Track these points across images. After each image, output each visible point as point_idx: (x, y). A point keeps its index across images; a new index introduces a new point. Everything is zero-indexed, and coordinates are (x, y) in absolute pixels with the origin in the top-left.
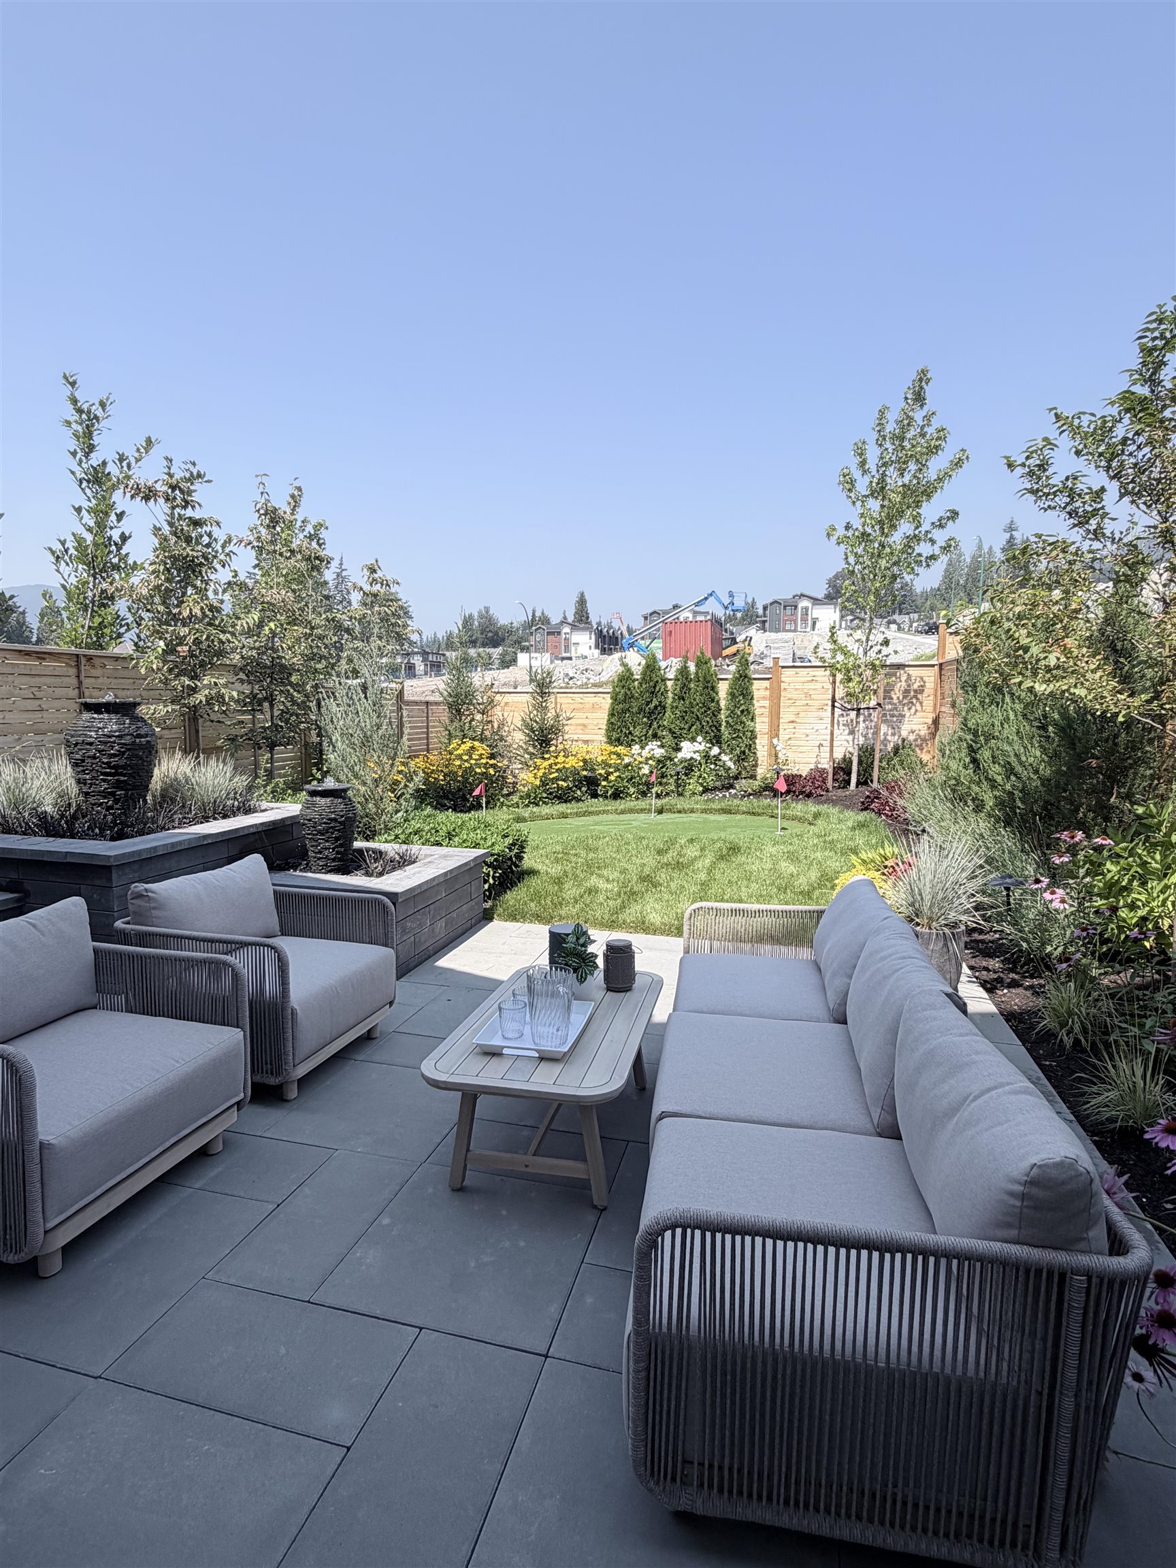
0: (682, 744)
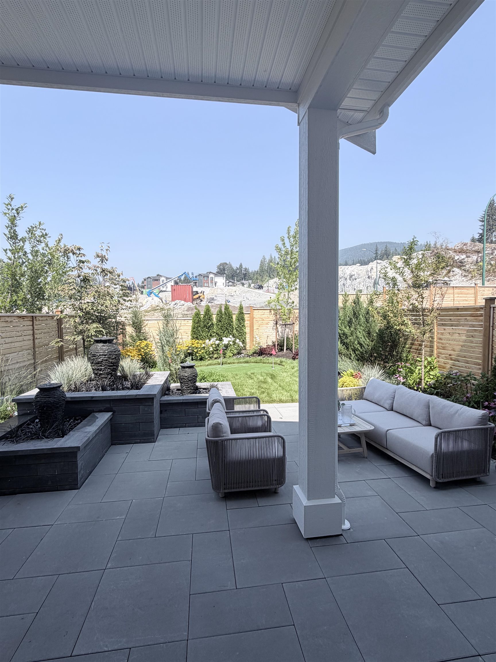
0: (223, 338)
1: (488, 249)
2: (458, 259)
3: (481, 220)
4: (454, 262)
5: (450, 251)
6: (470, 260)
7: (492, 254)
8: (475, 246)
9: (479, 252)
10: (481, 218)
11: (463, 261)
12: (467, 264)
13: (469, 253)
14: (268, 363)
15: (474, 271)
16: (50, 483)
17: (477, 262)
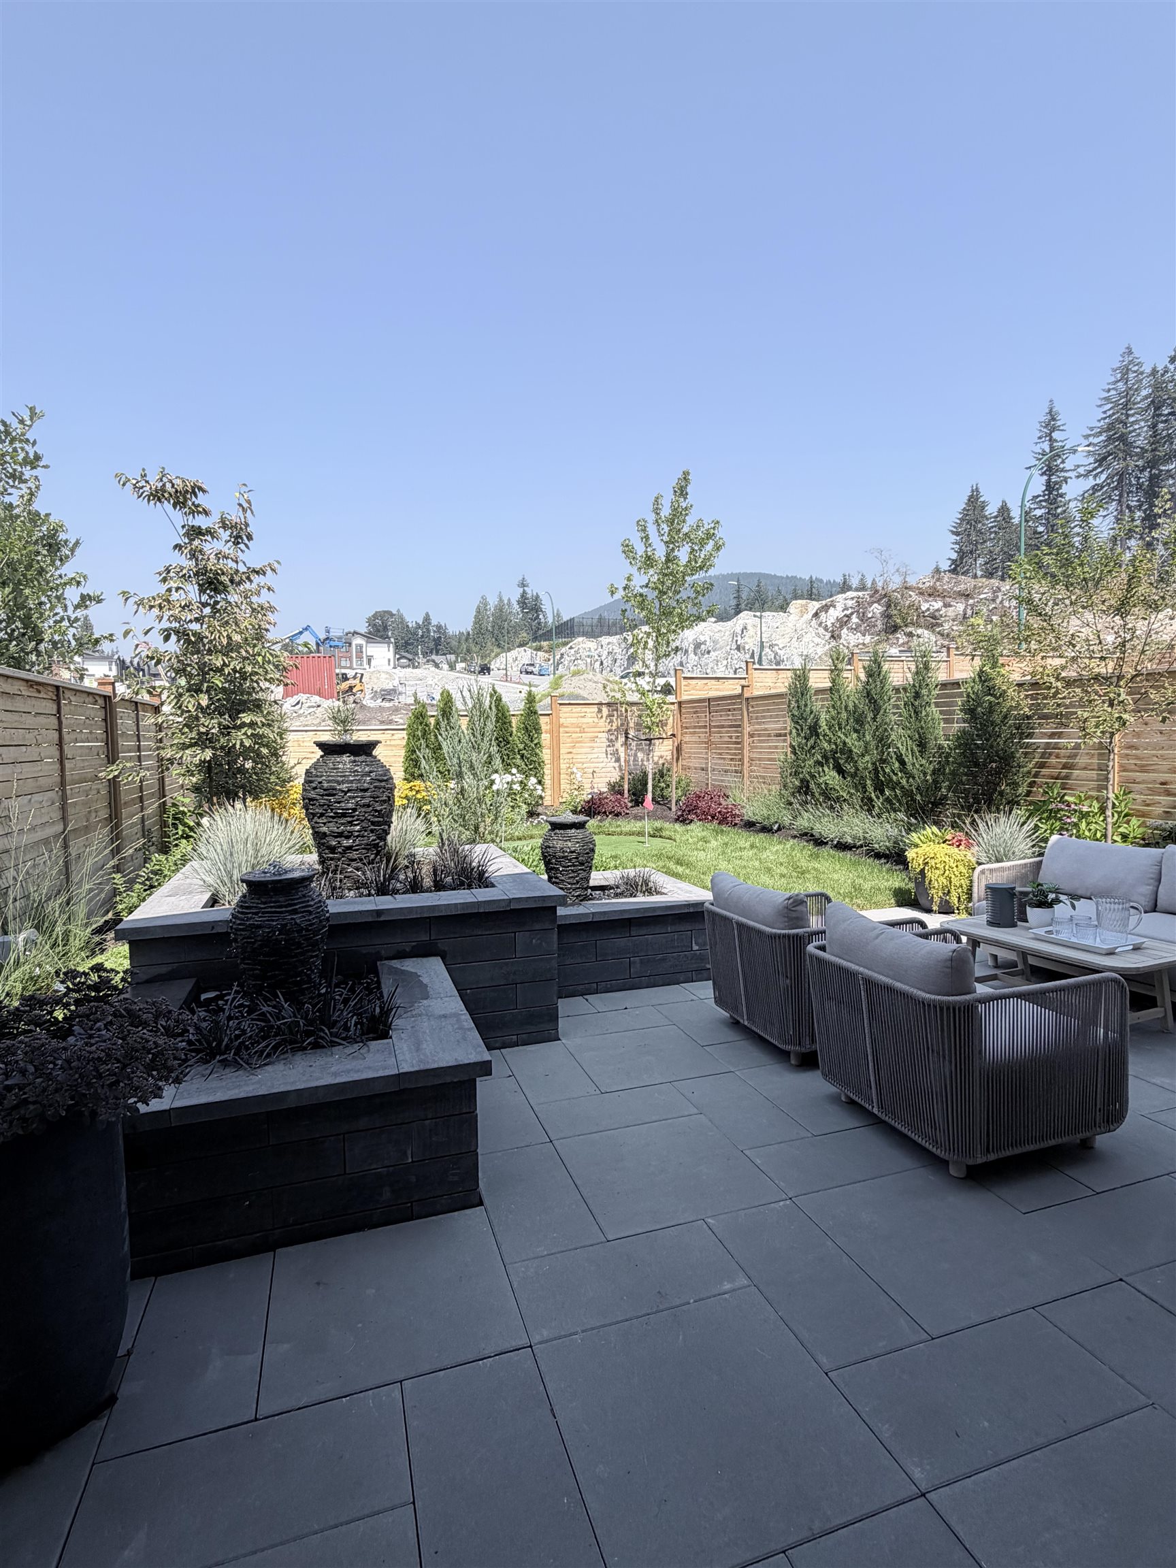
1: (986, 591)
2: (928, 609)
3: (955, 530)
4: (918, 616)
5: (910, 593)
6: (951, 612)
7: (994, 600)
8: (958, 583)
9: (968, 595)
10: (954, 527)
11: (937, 614)
12: (945, 621)
13: (950, 597)
14: (621, 834)
15: (960, 636)
16: (387, 1194)
17: (965, 617)
